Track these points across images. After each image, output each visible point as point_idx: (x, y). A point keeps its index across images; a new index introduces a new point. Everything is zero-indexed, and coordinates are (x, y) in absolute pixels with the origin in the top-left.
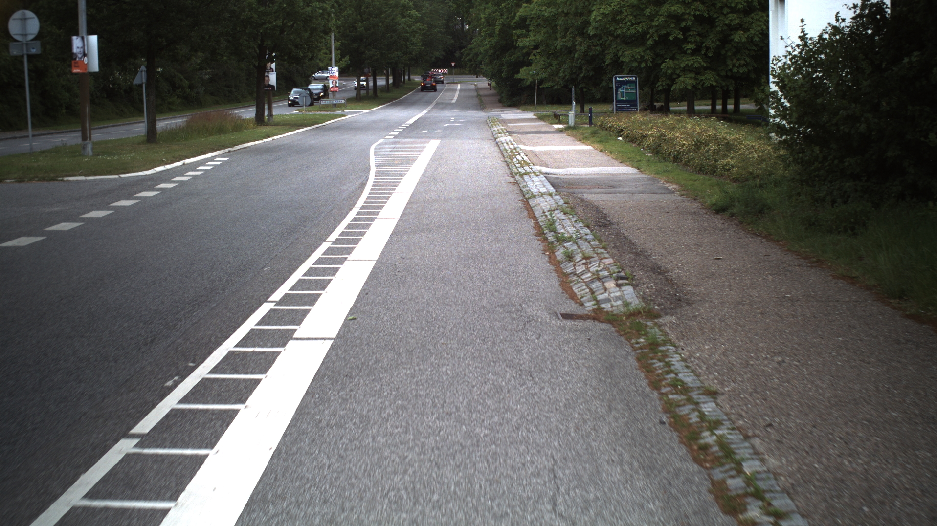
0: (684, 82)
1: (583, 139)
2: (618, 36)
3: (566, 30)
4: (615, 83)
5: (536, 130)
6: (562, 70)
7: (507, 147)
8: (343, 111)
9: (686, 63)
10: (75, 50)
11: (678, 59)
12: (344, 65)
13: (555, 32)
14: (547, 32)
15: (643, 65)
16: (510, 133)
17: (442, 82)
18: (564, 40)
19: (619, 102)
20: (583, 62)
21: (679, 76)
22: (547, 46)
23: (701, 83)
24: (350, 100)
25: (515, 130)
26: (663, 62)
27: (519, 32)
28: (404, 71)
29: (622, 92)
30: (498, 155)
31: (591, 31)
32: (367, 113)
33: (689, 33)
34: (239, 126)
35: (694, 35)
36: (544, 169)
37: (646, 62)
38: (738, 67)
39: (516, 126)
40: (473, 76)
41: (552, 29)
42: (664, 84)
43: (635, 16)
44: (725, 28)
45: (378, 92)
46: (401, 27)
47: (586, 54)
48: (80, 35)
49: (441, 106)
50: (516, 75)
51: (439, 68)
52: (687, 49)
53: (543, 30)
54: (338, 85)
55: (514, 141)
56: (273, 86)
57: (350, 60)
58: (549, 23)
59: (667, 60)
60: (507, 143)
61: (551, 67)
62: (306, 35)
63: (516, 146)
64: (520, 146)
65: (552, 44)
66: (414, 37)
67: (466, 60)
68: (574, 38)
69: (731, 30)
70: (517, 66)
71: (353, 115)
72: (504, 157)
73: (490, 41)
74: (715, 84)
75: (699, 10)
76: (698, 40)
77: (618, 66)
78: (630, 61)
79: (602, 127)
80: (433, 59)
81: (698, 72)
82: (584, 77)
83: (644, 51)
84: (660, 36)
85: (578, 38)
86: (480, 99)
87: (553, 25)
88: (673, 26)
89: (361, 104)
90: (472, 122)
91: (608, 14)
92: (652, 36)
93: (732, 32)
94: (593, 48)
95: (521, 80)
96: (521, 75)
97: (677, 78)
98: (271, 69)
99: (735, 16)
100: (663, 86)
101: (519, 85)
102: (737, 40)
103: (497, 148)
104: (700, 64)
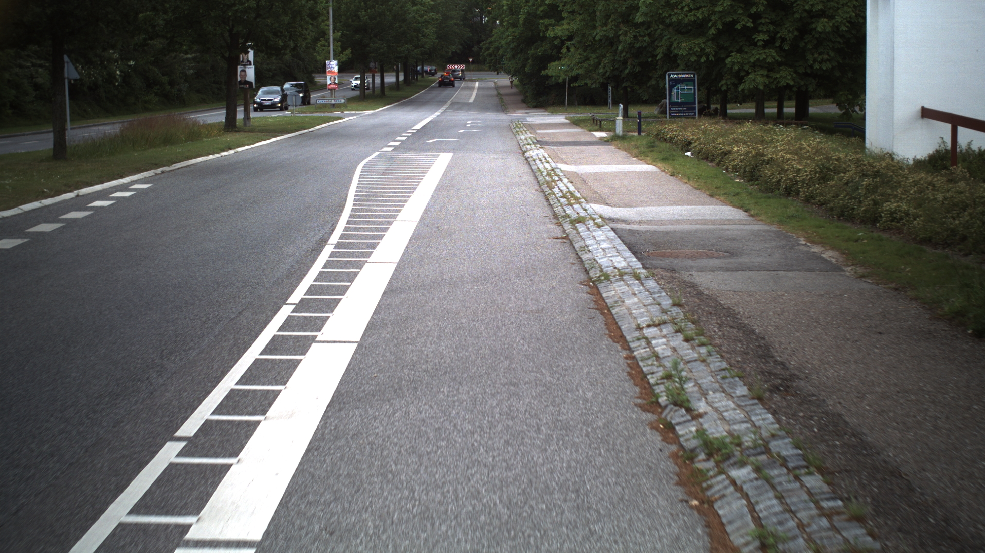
0: (754, 80)
1: (641, 155)
2: (671, 25)
3: (607, 17)
4: (669, 81)
5: (574, 140)
6: (602, 64)
7: (541, 166)
8: (343, 112)
9: (757, 57)
11: (746, 53)
12: (344, 59)
13: (593, 19)
14: (584, 20)
15: (703, 59)
16: (542, 143)
17: (460, 78)
18: (605, 28)
19: (673, 104)
20: (628, 55)
21: (748, 73)
22: (584, 35)
23: (775, 82)
24: (350, 100)
25: (546, 139)
26: (728, 56)
27: (547, 21)
29: (677, 93)
30: (529, 178)
31: (639, 18)
32: (369, 115)
33: (760, 21)
35: (766, 23)
36: (606, 211)
37: (707, 56)
38: (820, 63)
39: (548, 134)
40: (493, 73)
41: (589, 16)
42: (729, 83)
44: (805, 14)
45: (386, 90)
46: (411, 16)
47: (631, 46)
49: (456, 107)
50: (543, 72)
51: (456, 63)
52: (758, 40)
53: (579, 18)
54: (336, 82)
55: (550, 157)
56: (250, 83)
57: (352, 53)
58: (586, 8)
59: (733, 54)
60: (540, 160)
61: (588, 62)
63: (553, 165)
64: (559, 166)
65: (590, 35)
66: (426, 29)
67: (485, 54)
68: (617, 26)
69: (812, 17)
70: (544, 61)
71: (354, 118)
72: (538, 182)
73: (513, 32)
74: (792, 83)
76: (771, 29)
77: (672, 61)
78: (687, 55)
79: (660, 137)
80: (450, 53)
81: (770, 68)
82: (629, 74)
83: (704, 43)
84: (724, 24)
85: (622, 26)
86: (501, 99)
87: (590, 11)
88: (740, 11)
89: (364, 104)
90: (493, 128)
92: (714, 25)
93: (813, 20)
94: (640, 38)
95: (548, 77)
96: (549, 72)
97: (745, 76)
98: (248, 61)
100: (727, 85)
101: (547, 83)
102: (820, 30)
103: (525, 168)
104: (774, 58)
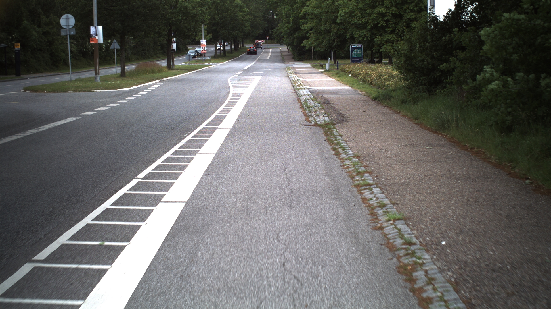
0: (386, 48)
1: (331, 76)
2: (353, 24)
3: (327, 21)
4: (351, 48)
5: (310, 72)
6: (325, 42)
8: (209, 63)
9: (387, 38)
10: (92, 33)
11: (383, 36)
12: (209, 39)
13: (321, 22)
14: (316, 22)
15: (365, 39)
16: (296, 73)
17: (262, 48)
18: (325, 26)
19: (353, 58)
20: (335, 37)
21: (384, 45)
22: (317, 29)
24: (212, 58)
25: (299, 72)
26: (376, 38)
27: (303, 20)
28: (240, 42)
29: (355, 53)
30: (289, 83)
31: (338, 21)
32: (221, 64)
33: (389, 23)
34: (160, 70)
35: (391, 23)
36: (308, 87)
37: (367, 37)
39: (300, 71)
40: (278, 44)
41: (319, 20)
42: (376, 49)
43: (361, 14)
44: (408, 20)
45: (226, 53)
46: (239, 18)
47: (336, 33)
48: (94, 26)
49: (261, 61)
50: (301, 44)
51: (260, 40)
52: (388, 31)
56: (174, 50)
57: (212, 36)
58: (318, 17)
59: (378, 37)
60: (294, 78)
61: (318, 40)
62: (193, 24)
63: (298, 78)
64: (300, 79)
65: (320, 28)
66: (246, 23)
67: (275, 35)
68: (330, 25)
69: (411, 21)
70: (301, 39)
71: (215, 66)
72: (292, 83)
73: (288, 26)
75: (394, 11)
76: (394, 26)
77: (353, 39)
78: (358, 37)
79: (342, 70)
80: (257, 35)
81: (393, 42)
82: (336, 45)
83: (366, 32)
84: (374, 24)
85: (332, 25)
86: (283, 57)
87: (320, 18)
88: (381, 19)
89: (217, 60)
90: (278, 69)
91: (348, 12)
92: (370, 24)
93: (411, 22)
94: (340, 30)
95: (304, 47)
96: (304, 44)
98: (174, 41)
99: (413, 14)
101: (303, 49)
102: (413, 26)
103: (289, 80)
104: (395, 38)
